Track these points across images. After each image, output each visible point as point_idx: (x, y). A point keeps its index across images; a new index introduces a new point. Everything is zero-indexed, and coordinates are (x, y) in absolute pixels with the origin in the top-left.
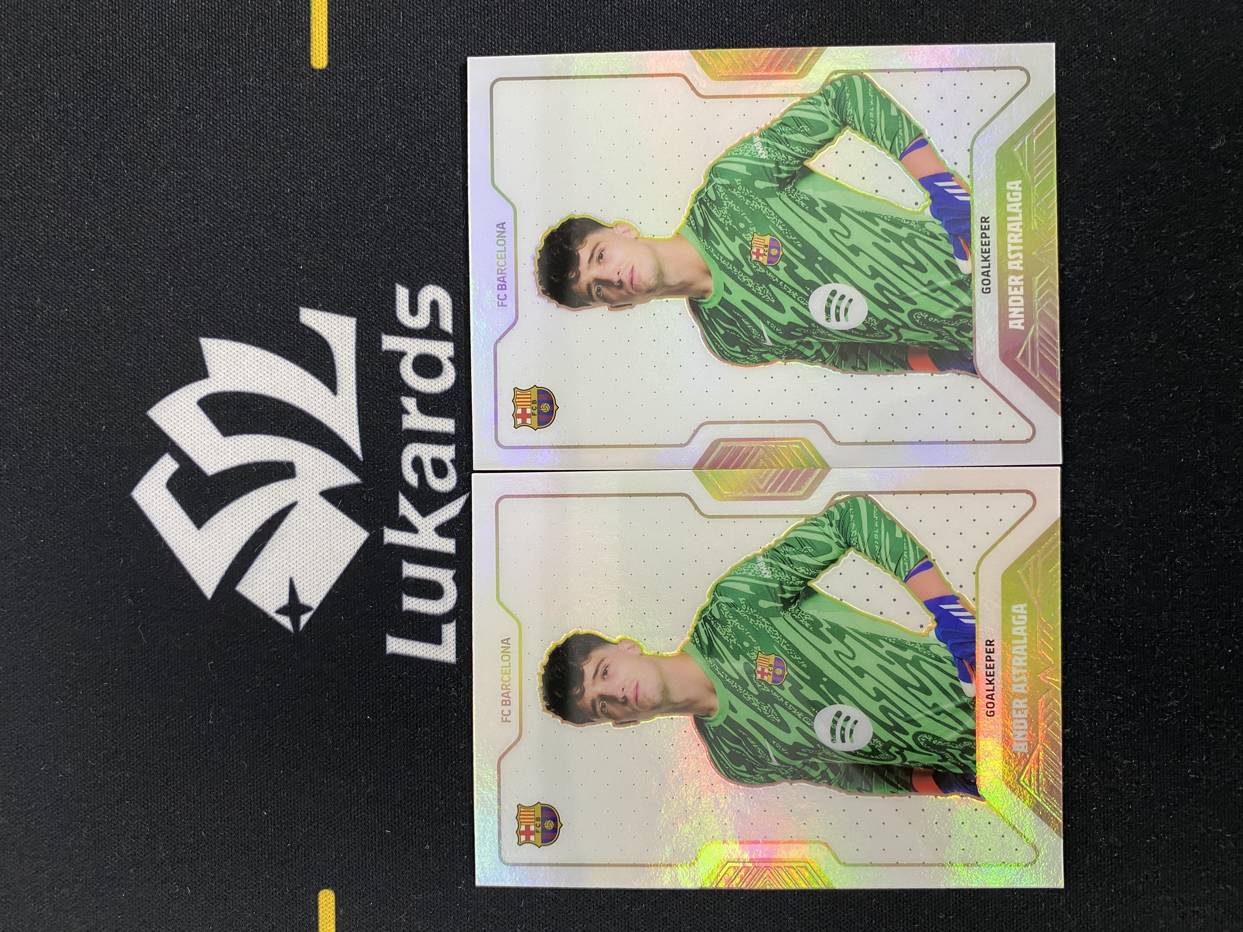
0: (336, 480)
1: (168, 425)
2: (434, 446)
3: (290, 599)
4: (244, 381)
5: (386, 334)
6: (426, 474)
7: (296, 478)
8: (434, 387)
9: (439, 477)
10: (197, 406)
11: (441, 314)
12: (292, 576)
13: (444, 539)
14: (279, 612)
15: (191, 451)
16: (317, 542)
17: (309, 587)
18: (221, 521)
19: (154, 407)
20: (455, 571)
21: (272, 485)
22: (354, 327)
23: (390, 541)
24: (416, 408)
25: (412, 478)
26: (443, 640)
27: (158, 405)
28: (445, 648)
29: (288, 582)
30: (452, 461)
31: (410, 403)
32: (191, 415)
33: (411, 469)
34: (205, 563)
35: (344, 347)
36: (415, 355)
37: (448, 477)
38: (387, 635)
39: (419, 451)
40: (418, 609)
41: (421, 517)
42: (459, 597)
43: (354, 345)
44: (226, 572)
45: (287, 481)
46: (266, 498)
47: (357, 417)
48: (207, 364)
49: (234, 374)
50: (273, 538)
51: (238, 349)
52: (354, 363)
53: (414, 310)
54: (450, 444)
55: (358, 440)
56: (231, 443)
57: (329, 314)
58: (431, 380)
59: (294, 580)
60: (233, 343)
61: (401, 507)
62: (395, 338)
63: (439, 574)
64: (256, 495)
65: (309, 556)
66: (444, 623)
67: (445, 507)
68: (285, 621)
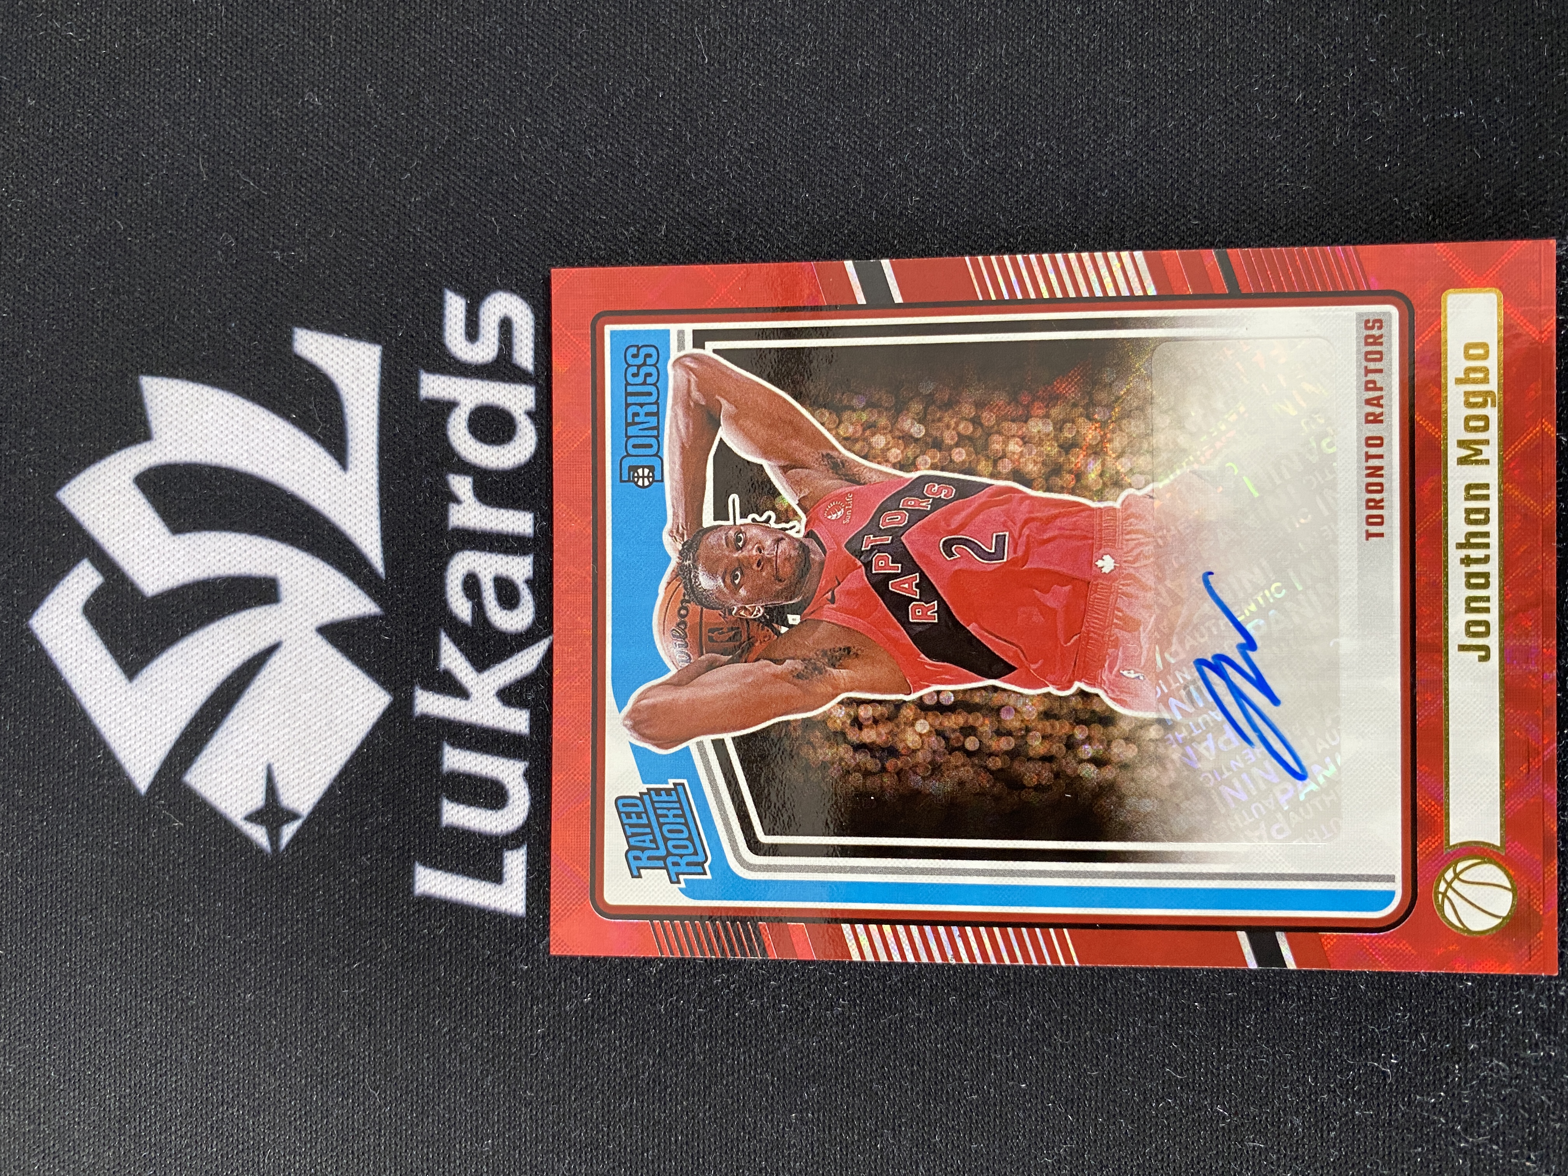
0: (342, 608)
1: (87, 515)
2: (500, 556)
3: (267, 799)
4: (205, 446)
5: (428, 371)
6: (486, 602)
7: (280, 605)
8: (502, 459)
9: (505, 608)
10: (133, 486)
11: (515, 340)
12: (272, 761)
13: (513, 710)
14: (250, 818)
15: (121, 556)
16: (310, 709)
17: (297, 781)
18: (165, 671)
19: (68, 486)
20: (527, 764)
21: (244, 613)
22: (378, 361)
23: (425, 711)
24: (470, 494)
25: (462, 608)
26: (506, 876)
27: (74, 482)
28: (509, 889)
29: (265, 771)
30: (527, 582)
31: (462, 485)
32: (123, 499)
33: (461, 594)
34: (138, 736)
35: (362, 393)
36: (472, 406)
37: (521, 608)
38: (417, 864)
39: (474, 564)
40: (467, 825)
41: (475, 674)
42: (532, 805)
43: (377, 390)
44: (170, 752)
45: (267, 607)
46: (233, 635)
47: (377, 507)
48: (151, 418)
49: (190, 434)
50: (242, 700)
51: (197, 395)
52: (376, 419)
53: (472, 333)
54: (525, 554)
55: (378, 544)
56: (183, 546)
57: (340, 339)
58: (496, 448)
59: (275, 767)
60: (191, 385)
61: (443, 655)
62: (443, 378)
63: (502, 768)
64: (217, 630)
65: (298, 730)
66: (508, 849)
67: (515, 657)
68: (259, 834)
